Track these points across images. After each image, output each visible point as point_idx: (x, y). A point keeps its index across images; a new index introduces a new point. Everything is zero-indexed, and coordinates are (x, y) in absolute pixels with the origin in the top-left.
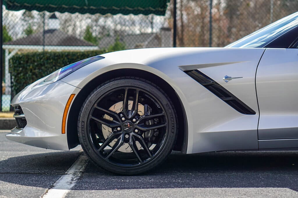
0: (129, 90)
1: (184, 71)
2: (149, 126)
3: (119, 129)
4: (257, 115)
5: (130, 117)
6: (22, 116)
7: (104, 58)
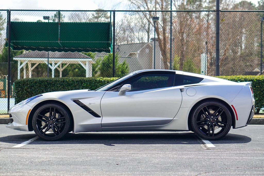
0: (51, 108)
1: (73, 101)
2: (59, 122)
3: (48, 123)
4: (101, 118)
5: (52, 119)
6: (12, 118)
7: (42, 95)
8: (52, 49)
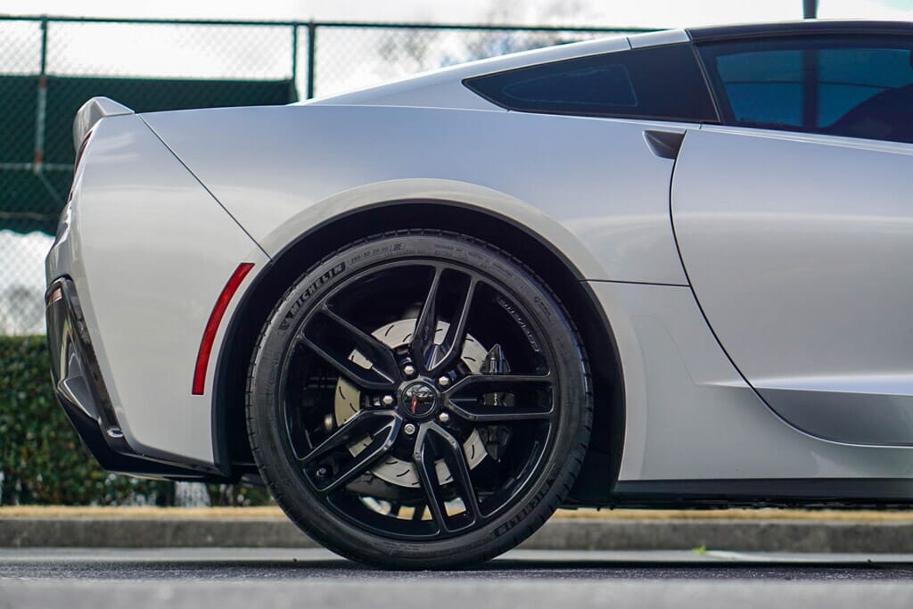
8: (20, 221)
